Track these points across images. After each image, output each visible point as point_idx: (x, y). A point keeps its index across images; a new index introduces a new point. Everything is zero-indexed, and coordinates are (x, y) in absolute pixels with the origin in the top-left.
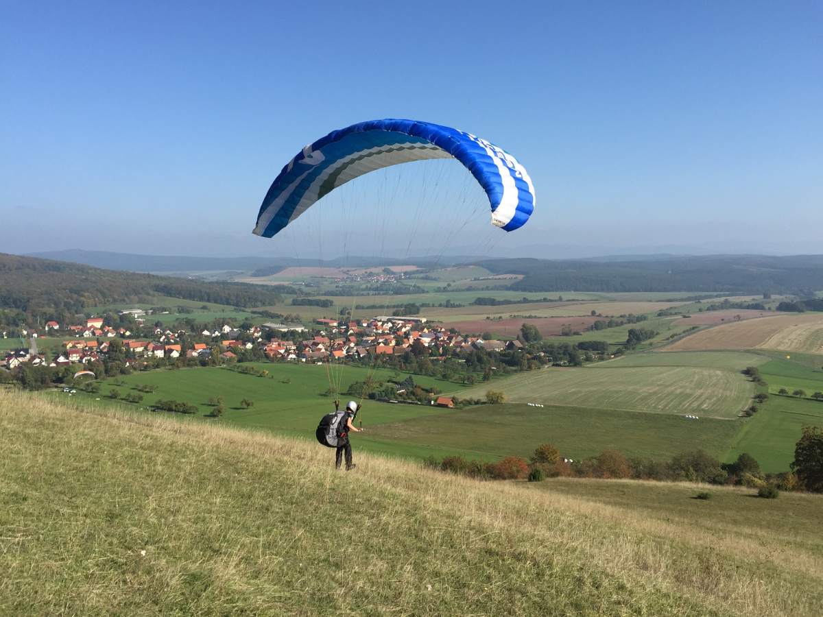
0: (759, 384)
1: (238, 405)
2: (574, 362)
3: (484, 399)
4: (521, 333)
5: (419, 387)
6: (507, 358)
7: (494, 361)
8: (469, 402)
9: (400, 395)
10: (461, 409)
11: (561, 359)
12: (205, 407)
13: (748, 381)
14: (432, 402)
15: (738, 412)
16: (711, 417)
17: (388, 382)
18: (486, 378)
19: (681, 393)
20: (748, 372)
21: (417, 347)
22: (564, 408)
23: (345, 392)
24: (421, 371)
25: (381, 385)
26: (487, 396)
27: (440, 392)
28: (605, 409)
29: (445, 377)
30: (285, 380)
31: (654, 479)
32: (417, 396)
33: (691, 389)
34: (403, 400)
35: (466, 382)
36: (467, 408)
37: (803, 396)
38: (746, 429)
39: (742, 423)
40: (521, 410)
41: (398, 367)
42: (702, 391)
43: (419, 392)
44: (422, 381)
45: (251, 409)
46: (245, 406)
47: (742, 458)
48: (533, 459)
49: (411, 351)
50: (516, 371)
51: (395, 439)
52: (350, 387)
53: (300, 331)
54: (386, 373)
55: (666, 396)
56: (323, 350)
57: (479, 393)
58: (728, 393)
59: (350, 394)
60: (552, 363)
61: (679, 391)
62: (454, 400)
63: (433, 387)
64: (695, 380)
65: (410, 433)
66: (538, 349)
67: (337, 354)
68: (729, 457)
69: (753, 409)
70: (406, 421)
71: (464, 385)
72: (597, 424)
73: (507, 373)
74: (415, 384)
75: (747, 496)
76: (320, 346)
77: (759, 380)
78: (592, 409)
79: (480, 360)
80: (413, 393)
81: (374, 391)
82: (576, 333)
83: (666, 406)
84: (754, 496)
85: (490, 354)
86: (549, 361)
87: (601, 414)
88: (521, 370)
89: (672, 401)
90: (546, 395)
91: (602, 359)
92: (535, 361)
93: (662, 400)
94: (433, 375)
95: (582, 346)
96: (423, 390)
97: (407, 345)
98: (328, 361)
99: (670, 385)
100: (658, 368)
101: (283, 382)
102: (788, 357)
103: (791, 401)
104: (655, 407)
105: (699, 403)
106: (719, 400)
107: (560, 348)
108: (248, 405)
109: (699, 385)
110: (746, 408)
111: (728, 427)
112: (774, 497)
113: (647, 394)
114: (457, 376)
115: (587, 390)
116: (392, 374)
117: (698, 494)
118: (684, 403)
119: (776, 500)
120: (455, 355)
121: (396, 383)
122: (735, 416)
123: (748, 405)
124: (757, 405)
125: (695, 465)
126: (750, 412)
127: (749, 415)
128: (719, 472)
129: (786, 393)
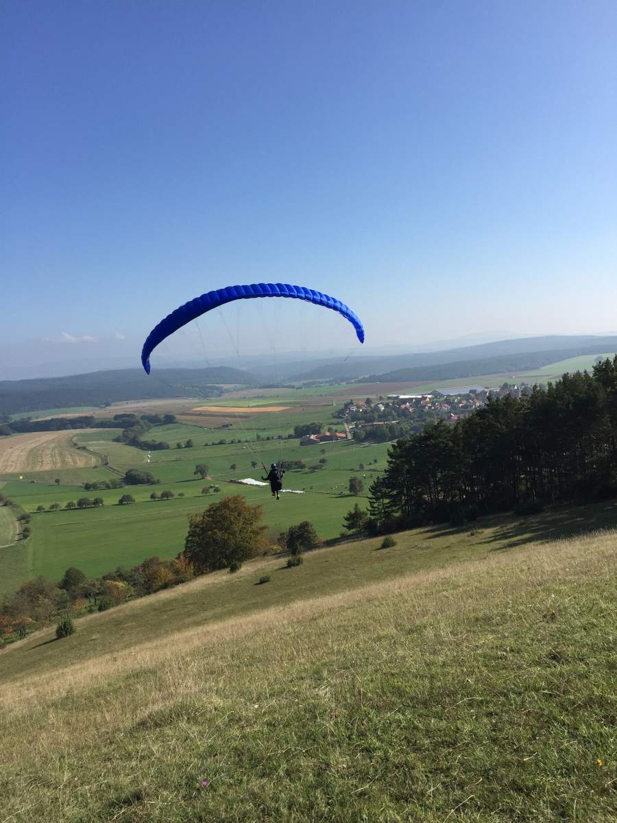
0: (14, 507)
15: (13, 537)
37: (59, 509)
38: (30, 550)
39: (23, 545)
69: (26, 530)
77: (11, 504)
102: (21, 477)
110: (18, 532)
111: (13, 553)
122: (12, 541)
123: (17, 528)
124: (27, 525)
125: (41, 592)
126: (25, 534)
127: (25, 537)
128: (60, 592)
129: (44, 509)
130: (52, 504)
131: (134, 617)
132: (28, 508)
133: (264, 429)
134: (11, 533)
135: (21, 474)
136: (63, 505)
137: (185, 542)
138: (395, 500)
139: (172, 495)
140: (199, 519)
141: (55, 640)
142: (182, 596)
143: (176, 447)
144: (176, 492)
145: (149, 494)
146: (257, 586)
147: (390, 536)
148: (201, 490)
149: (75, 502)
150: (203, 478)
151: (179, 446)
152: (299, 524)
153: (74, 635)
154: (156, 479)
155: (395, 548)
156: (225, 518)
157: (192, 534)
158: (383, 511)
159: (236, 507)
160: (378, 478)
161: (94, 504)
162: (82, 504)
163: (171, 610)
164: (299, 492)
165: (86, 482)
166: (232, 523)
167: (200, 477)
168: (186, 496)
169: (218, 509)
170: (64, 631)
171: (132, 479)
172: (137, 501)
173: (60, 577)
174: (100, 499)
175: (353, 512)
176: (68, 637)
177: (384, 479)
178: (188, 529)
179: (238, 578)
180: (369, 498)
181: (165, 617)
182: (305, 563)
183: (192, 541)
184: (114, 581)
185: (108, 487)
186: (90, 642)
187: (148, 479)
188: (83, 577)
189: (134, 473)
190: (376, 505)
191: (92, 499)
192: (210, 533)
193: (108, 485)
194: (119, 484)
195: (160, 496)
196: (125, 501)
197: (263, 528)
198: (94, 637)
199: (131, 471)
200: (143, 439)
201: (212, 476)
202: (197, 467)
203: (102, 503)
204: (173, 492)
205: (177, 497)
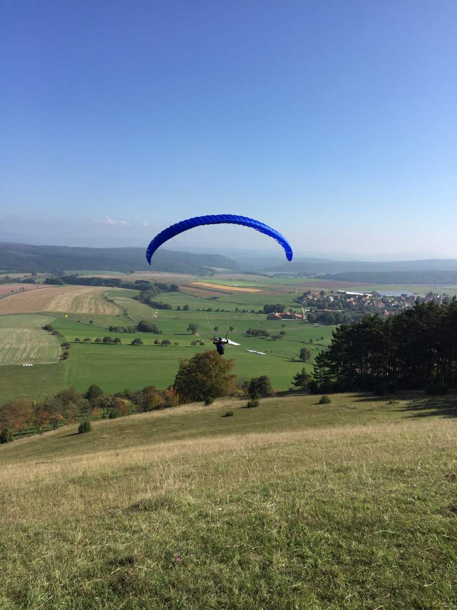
0: (59, 336)
13: (50, 334)
15: (57, 357)
16: (41, 363)
19: (11, 348)
20: (46, 328)
33: (16, 344)
37: (90, 342)
38: (67, 368)
39: (63, 364)
42: (23, 345)
47: (91, 388)
58: (43, 344)
61: (8, 347)
64: (14, 336)
69: (66, 354)
77: (57, 334)
83: (3, 359)
89: (6, 354)
102: (67, 316)
103: (83, 347)
105: (27, 354)
106: (39, 351)
109: (20, 340)
110: (60, 354)
111: (55, 369)
118: (16, 355)
122: (55, 360)
123: (60, 351)
124: (67, 350)
125: (71, 398)
126: (65, 356)
127: (65, 358)
128: (84, 401)
129: (79, 340)
130: (86, 338)
131: (133, 426)
132: (69, 339)
133: (242, 304)
134: (56, 354)
135: (67, 314)
136: (93, 339)
137: (175, 378)
138: (333, 369)
139: (170, 343)
140: (187, 363)
141: (77, 434)
142: (169, 416)
143: (177, 309)
144: (172, 341)
145: (153, 340)
146: (223, 418)
147: (327, 395)
148: (190, 343)
149: (102, 339)
150: (193, 334)
151: (179, 309)
152: (259, 377)
153: (91, 433)
154: (159, 330)
155: (328, 405)
156: (206, 365)
157: (181, 373)
158: (323, 376)
159: (214, 358)
160: (323, 351)
161: (114, 342)
162: (106, 341)
163: (159, 425)
164: (262, 353)
165: (110, 325)
166: (210, 370)
167: (191, 333)
168: (179, 345)
169: (202, 358)
170: (84, 429)
171: (143, 328)
172: (144, 344)
173: (85, 390)
174: (119, 339)
175: (301, 374)
176: (86, 433)
177: (327, 352)
178: (179, 370)
179: (210, 410)
180: (315, 365)
181: (155, 430)
182: (260, 406)
183: (180, 379)
184: (122, 399)
185: (125, 331)
186: (101, 439)
187: (154, 330)
188: (101, 392)
189: (145, 324)
190: (318, 371)
191: (113, 338)
192: (193, 374)
193: (125, 330)
194: (133, 330)
195: (161, 343)
196: (136, 343)
197: (232, 376)
198: (104, 436)
199: (142, 322)
200: (153, 300)
201: (200, 333)
202: (190, 325)
203: (120, 341)
204: (171, 341)
205: (173, 345)
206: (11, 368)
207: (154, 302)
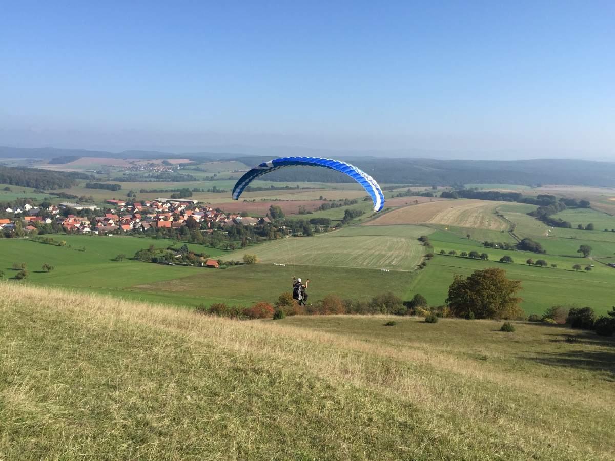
0: (428, 247)
1: (41, 270)
2: (307, 233)
3: (242, 261)
4: (269, 212)
5: (192, 253)
6: (259, 231)
7: (249, 233)
8: (231, 264)
9: (177, 259)
10: (224, 268)
11: (298, 231)
12: (11, 271)
13: (421, 245)
14: (203, 264)
15: (415, 266)
16: (398, 270)
17: (168, 249)
18: (243, 245)
19: (379, 254)
20: (421, 239)
21: (190, 222)
22: (300, 266)
23: (133, 257)
24: (194, 240)
25: (162, 252)
26: (244, 259)
27: (209, 256)
28: (328, 266)
29: (212, 245)
30: (81, 249)
31: (360, 313)
32: (190, 260)
33: (385, 251)
34: (180, 263)
35: (228, 248)
36: (229, 268)
37: (455, 255)
38: (419, 277)
39: (417, 273)
40: (269, 268)
41: (175, 238)
42: (391, 253)
43: (192, 256)
44: (194, 248)
45: (51, 272)
46: (47, 271)
47: (416, 297)
48: (277, 304)
49: (186, 225)
50: (265, 240)
51: (174, 292)
52: (136, 254)
53: (93, 210)
54: (166, 242)
55: (370, 256)
56: (113, 225)
57: (238, 256)
58: (409, 254)
59: (137, 259)
60: (291, 234)
61: (377, 253)
62: (219, 262)
63: (203, 252)
64: (388, 245)
65: (185, 288)
66: (282, 224)
67: (125, 228)
68: (408, 297)
69: (424, 264)
70: (182, 279)
71: (227, 251)
72: (323, 277)
73: (259, 242)
74: (189, 250)
75: (418, 322)
76: (111, 221)
77: (428, 245)
78: (319, 267)
79: (239, 232)
80: (187, 257)
81: (156, 257)
82: (309, 213)
83: (368, 264)
84: (423, 322)
85: (246, 228)
86: (290, 232)
87: (325, 270)
88: (270, 239)
89: (373, 259)
90: (286, 257)
91: (326, 231)
92: (279, 233)
93: (366, 259)
94: (203, 243)
95: (313, 221)
96: (195, 254)
97: (183, 221)
98: (117, 233)
99: (372, 249)
100: (364, 237)
101: (80, 250)
102: (447, 229)
103: (447, 258)
104: (362, 264)
105: (390, 261)
106: (402, 258)
107: (297, 223)
108: (49, 269)
109: (390, 249)
110: (420, 264)
111: (407, 277)
112: (435, 322)
113: (356, 255)
114: (221, 244)
115: (316, 253)
116: (171, 243)
117: (387, 322)
118: (381, 261)
119: (436, 324)
120: (220, 228)
121: (173, 250)
122: (412, 269)
123: (421, 261)
124: (427, 261)
125: (387, 303)
126: (422, 266)
127: (421, 268)
128: (403, 306)
129: (445, 253)
130: (452, 250)
132: (436, 250)
134: (416, 263)
135: (447, 226)
136: (459, 253)
139: (546, 264)
140: (464, 279)
145: (527, 259)
146: (384, 326)
148: (572, 266)
149: (468, 253)
161: (481, 257)
162: (472, 255)
165: (488, 240)
166: (483, 289)
167: (582, 255)
168: (558, 267)
171: (524, 246)
172: (515, 262)
174: (486, 255)
185: (502, 247)
187: (536, 248)
188: (425, 301)
189: (527, 241)
191: (480, 254)
194: (511, 247)
195: (535, 263)
196: (505, 260)
199: (524, 239)
200: (552, 217)
201: (595, 257)
203: (487, 257)
205: (550, 266)
206: (370, 272)
207: (551, 219)
